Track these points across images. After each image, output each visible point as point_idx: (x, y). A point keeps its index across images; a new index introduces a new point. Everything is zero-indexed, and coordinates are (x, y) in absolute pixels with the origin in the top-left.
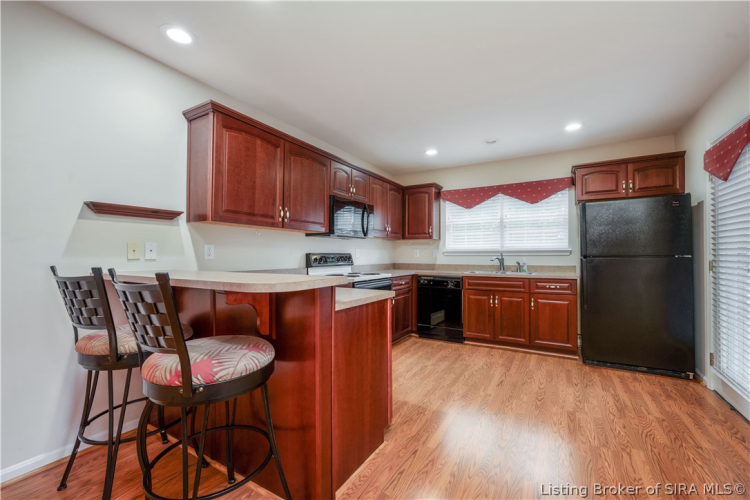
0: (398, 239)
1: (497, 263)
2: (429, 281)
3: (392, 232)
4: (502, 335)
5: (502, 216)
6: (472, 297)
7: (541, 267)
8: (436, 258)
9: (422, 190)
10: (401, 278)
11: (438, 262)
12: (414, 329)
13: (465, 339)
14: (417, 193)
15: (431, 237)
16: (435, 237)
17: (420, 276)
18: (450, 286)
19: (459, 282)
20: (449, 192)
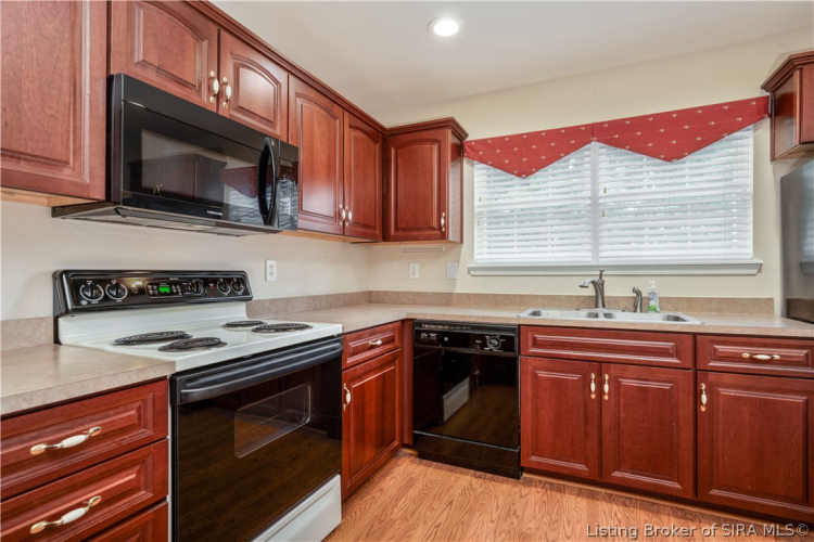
0: (374, 240)
1: (591, 292)
2: (441, 334)
3: (355, 223)
4: (618, 469)
5: (594, 191)
6: (542, 374)
7: (689, 300)
8: (454, 280)
9: (425, 135)
10: (373, 331)
11: (458, 290)
12: (407, 440)
13: (523, 470)
14: (414, 141)
15: (443, 236)
16: (453, 235)
17: (420, 323)
18: (492, 346)
19: (510, 338)
20: (482, 143)
